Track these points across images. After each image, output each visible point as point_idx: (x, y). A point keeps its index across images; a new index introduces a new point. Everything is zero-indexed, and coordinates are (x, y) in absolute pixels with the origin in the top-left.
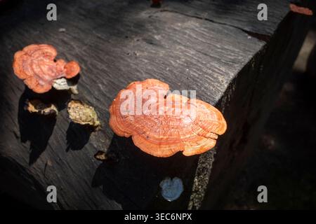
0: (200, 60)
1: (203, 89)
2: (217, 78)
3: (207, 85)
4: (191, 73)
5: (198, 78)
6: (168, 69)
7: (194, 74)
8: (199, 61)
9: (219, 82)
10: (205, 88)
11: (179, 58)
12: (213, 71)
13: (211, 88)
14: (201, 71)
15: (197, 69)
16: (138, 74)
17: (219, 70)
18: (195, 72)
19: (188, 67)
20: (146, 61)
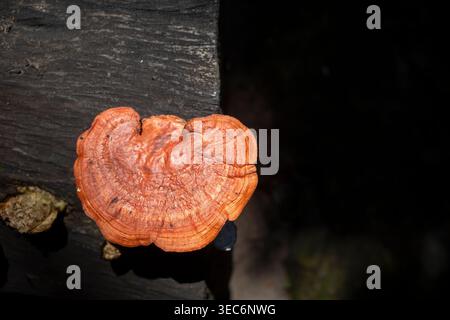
0: (148, 30)
1: (186, 88)
2: (195, 57)
3: (189, 78)
4: (150, 64)
5: (167, 70)
6: (109, 74)
7: (157, 64)
8: (148, 34)
9: (202, 63)
10: (189, 85)
11: (114, 43)
12: (182, 43)
13: (198, 79)
14: (165, 53)
15: (154, 52)
16: (67, 105)
17: (189, 36)
18: (155, 60)
19: (138, 55)
20: (62, 73)
